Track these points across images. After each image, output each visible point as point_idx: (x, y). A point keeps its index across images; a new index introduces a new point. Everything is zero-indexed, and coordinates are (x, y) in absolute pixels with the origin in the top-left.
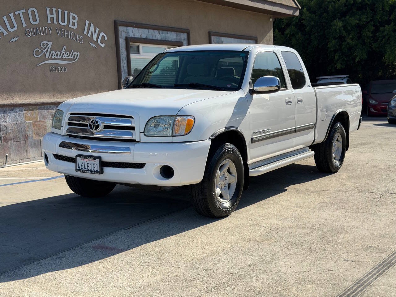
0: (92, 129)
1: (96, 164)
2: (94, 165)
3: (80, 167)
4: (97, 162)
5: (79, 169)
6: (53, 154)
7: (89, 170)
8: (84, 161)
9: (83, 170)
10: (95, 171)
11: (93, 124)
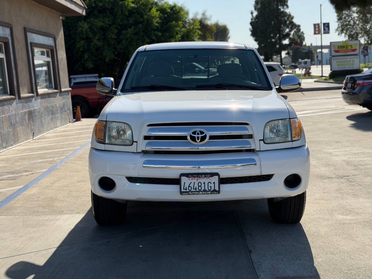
0: (196, 142)
1: (212, 183)
2: (209, 183)
3: (187, 188)
4: (215, 179)
5: (185, 190)
6: (127, 177)
7: (202, 190)
8: (193, 181)
9: (192, 192)
10: (212, 190)
11: (196, 136)
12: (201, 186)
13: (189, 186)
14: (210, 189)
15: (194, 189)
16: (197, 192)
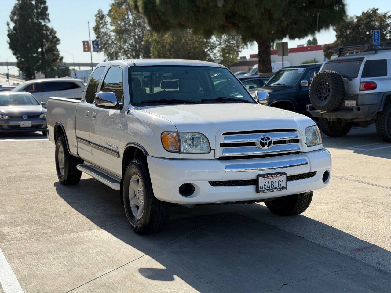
0: (265, 147)
1: (281, 181)
2: (279, 182)
3: (263, 187)
4: (283, 178)
5: (262, 189)
6: (209, 182)
7: (274, 188)
8: (267, 181)
9: (267, 190)
10: (281, 187)
11: (265, 142)
12: (273, 185)
13: (264, 185)
14: (279, 186)
15: (268, 187)
16: (271, 189)
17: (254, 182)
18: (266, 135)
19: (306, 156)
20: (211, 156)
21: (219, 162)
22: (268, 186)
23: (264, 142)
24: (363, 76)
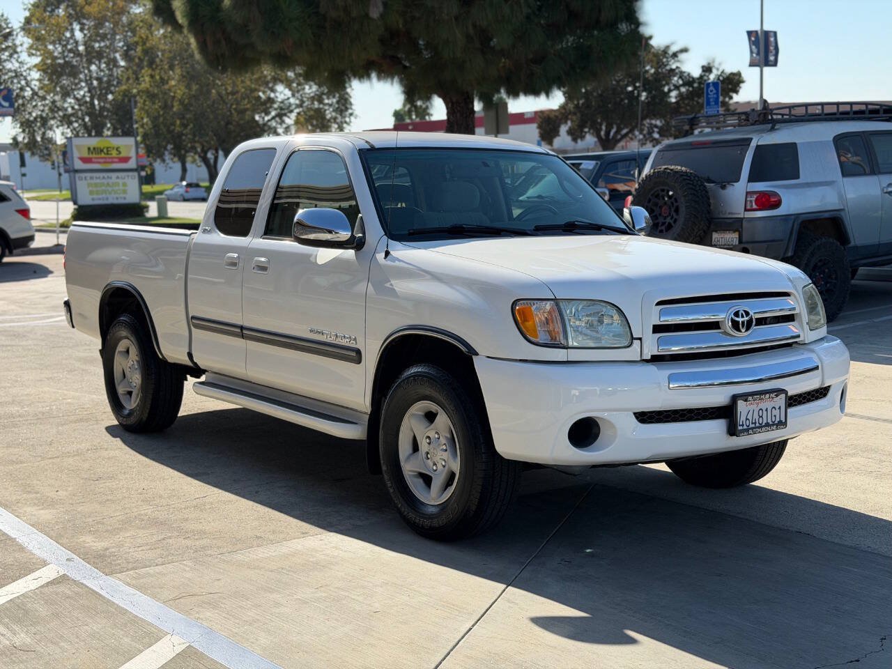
0: (740, 331)
1: (777, 408)
2: (773, 410)
3: (744, 423)
4: (781, 401)
5: (742, 428)
6: (635, 414)
7: (763, 424)
8: (752, 408)
9: (752, 428)
10: (776, 422)
11: (740, 320)
12: (762, 417)
13: (747, 419)
14: (773, 420)
15: (752, 423)
16: (758, 427)
17: (726, 412)
18: (742, 305)
19: (813, 351)
20: (633, 353)
21: (652, 368)
22: (754, 422)
23: (738, 322)
24: (752, 178)
